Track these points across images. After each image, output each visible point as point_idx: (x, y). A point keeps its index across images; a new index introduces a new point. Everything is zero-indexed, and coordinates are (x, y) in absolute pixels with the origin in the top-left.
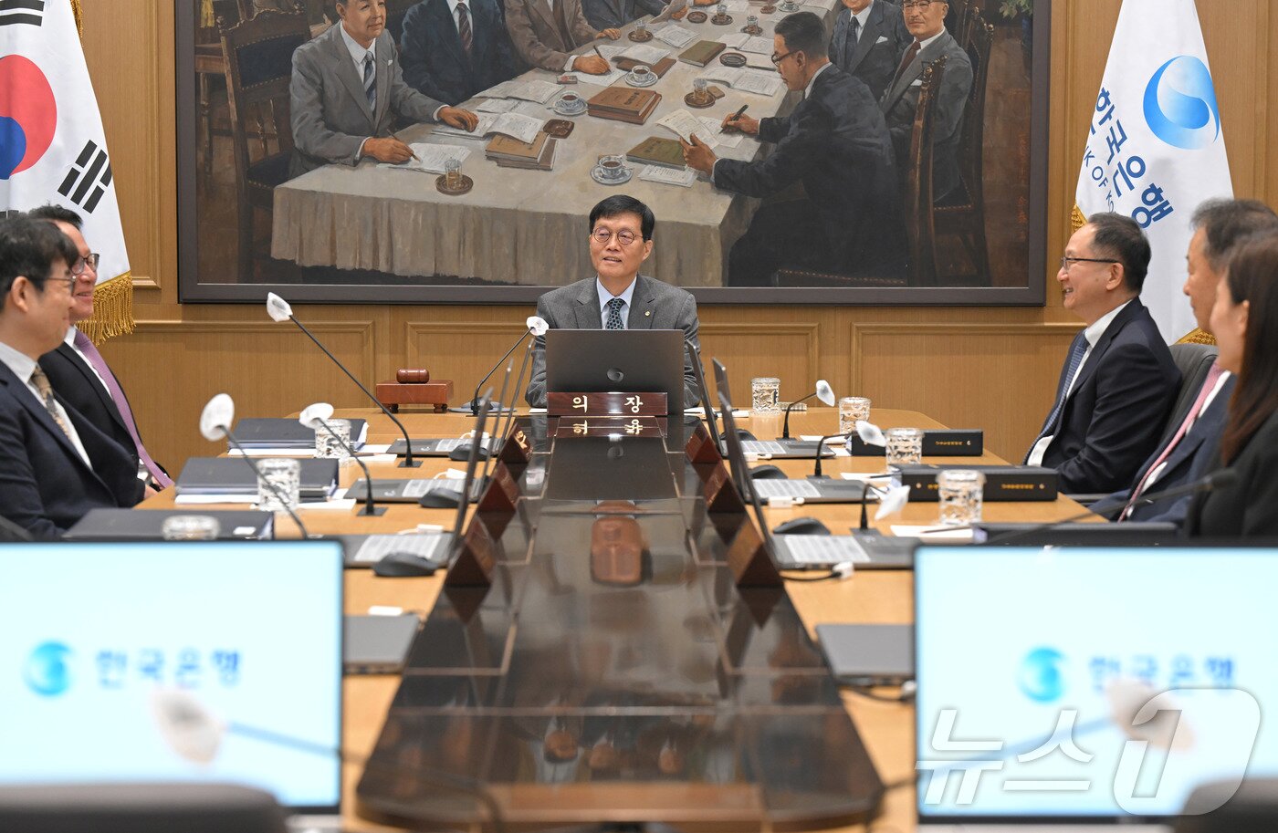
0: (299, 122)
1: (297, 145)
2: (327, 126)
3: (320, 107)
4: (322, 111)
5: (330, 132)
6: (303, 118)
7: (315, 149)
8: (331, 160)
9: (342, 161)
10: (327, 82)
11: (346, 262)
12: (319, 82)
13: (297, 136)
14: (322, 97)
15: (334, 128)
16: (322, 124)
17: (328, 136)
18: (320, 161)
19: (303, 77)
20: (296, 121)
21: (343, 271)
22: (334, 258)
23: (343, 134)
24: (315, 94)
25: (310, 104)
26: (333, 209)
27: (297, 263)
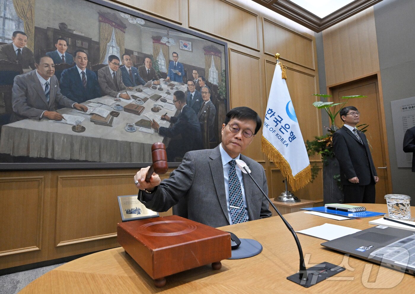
0: (16, 102)
1: (14, 110)
2: (29, 105)
3: (26, 98)
4: (26, 100)
5: (29, 107)
6: (17, 101)
7: (22, 113)
8: (29, 117)
9: (34, 118)
10: (29, 89)
11: (34, 154)
12: (25, 89)
13: (14, 107)
14: (27, 94)
15: (32, 106)
16: (26, 104)
17: (29, 109)
18: (24, 117)
19: (18, 86)
20: (14, 102)
21: (32, 158)
22: (28, 153)
23: (35, 109)
24: (23, 93)
25: (21, 96)
26: (29, 135)
27: (11, 155)
